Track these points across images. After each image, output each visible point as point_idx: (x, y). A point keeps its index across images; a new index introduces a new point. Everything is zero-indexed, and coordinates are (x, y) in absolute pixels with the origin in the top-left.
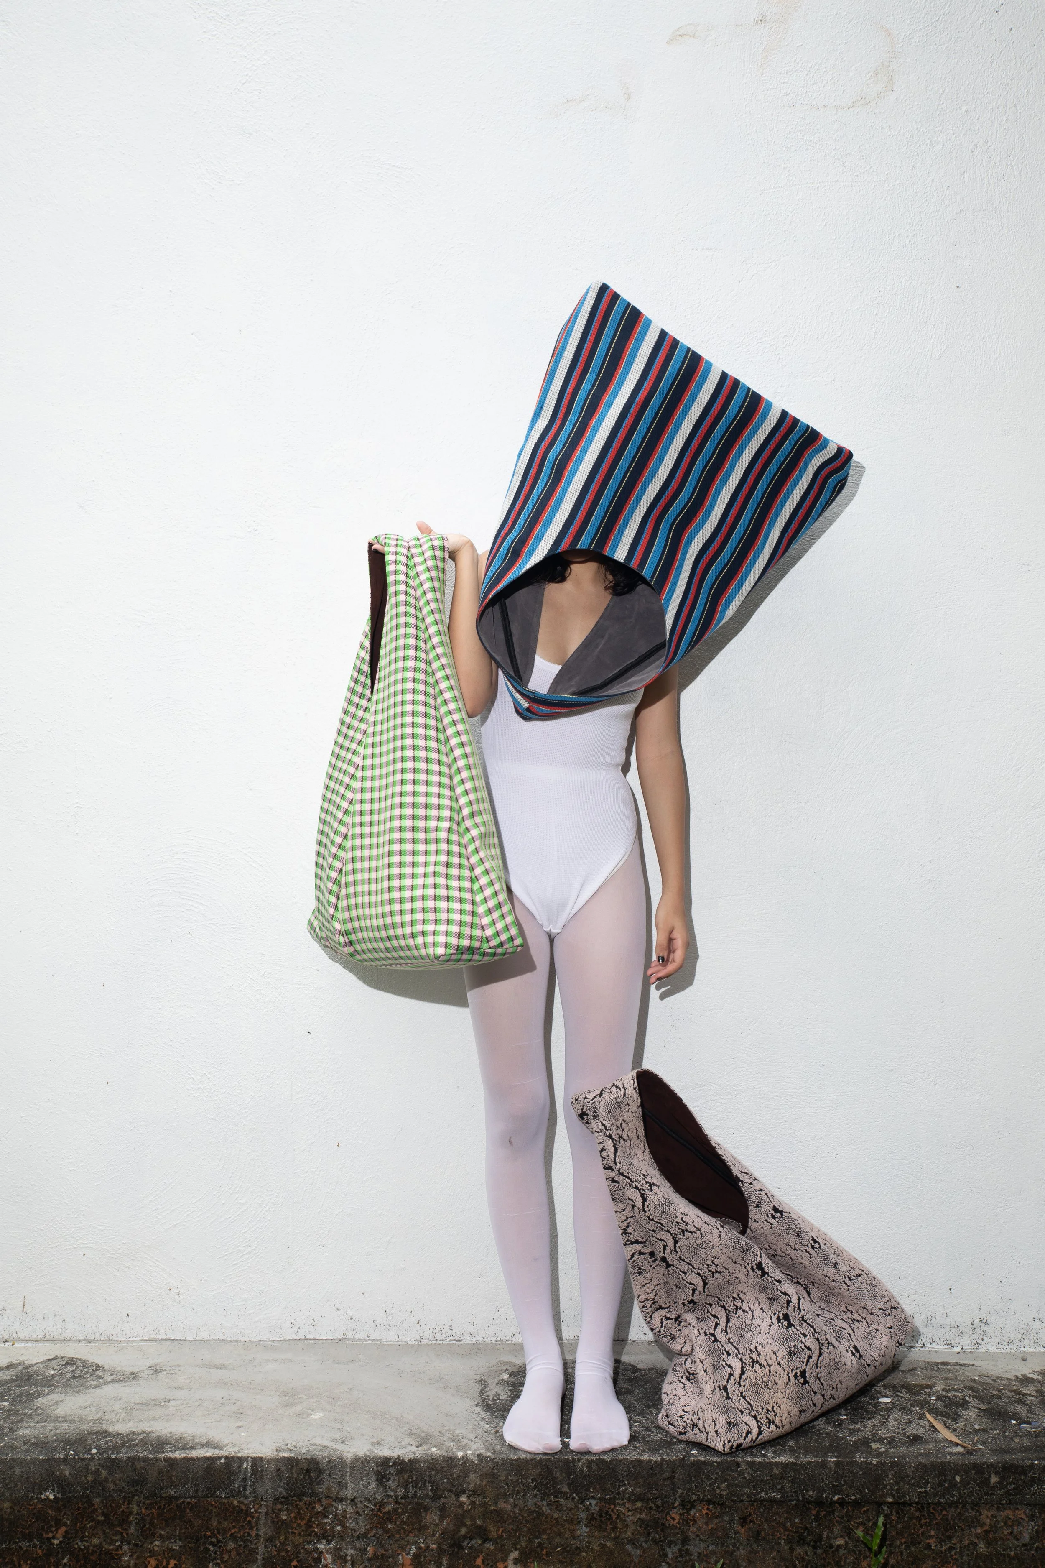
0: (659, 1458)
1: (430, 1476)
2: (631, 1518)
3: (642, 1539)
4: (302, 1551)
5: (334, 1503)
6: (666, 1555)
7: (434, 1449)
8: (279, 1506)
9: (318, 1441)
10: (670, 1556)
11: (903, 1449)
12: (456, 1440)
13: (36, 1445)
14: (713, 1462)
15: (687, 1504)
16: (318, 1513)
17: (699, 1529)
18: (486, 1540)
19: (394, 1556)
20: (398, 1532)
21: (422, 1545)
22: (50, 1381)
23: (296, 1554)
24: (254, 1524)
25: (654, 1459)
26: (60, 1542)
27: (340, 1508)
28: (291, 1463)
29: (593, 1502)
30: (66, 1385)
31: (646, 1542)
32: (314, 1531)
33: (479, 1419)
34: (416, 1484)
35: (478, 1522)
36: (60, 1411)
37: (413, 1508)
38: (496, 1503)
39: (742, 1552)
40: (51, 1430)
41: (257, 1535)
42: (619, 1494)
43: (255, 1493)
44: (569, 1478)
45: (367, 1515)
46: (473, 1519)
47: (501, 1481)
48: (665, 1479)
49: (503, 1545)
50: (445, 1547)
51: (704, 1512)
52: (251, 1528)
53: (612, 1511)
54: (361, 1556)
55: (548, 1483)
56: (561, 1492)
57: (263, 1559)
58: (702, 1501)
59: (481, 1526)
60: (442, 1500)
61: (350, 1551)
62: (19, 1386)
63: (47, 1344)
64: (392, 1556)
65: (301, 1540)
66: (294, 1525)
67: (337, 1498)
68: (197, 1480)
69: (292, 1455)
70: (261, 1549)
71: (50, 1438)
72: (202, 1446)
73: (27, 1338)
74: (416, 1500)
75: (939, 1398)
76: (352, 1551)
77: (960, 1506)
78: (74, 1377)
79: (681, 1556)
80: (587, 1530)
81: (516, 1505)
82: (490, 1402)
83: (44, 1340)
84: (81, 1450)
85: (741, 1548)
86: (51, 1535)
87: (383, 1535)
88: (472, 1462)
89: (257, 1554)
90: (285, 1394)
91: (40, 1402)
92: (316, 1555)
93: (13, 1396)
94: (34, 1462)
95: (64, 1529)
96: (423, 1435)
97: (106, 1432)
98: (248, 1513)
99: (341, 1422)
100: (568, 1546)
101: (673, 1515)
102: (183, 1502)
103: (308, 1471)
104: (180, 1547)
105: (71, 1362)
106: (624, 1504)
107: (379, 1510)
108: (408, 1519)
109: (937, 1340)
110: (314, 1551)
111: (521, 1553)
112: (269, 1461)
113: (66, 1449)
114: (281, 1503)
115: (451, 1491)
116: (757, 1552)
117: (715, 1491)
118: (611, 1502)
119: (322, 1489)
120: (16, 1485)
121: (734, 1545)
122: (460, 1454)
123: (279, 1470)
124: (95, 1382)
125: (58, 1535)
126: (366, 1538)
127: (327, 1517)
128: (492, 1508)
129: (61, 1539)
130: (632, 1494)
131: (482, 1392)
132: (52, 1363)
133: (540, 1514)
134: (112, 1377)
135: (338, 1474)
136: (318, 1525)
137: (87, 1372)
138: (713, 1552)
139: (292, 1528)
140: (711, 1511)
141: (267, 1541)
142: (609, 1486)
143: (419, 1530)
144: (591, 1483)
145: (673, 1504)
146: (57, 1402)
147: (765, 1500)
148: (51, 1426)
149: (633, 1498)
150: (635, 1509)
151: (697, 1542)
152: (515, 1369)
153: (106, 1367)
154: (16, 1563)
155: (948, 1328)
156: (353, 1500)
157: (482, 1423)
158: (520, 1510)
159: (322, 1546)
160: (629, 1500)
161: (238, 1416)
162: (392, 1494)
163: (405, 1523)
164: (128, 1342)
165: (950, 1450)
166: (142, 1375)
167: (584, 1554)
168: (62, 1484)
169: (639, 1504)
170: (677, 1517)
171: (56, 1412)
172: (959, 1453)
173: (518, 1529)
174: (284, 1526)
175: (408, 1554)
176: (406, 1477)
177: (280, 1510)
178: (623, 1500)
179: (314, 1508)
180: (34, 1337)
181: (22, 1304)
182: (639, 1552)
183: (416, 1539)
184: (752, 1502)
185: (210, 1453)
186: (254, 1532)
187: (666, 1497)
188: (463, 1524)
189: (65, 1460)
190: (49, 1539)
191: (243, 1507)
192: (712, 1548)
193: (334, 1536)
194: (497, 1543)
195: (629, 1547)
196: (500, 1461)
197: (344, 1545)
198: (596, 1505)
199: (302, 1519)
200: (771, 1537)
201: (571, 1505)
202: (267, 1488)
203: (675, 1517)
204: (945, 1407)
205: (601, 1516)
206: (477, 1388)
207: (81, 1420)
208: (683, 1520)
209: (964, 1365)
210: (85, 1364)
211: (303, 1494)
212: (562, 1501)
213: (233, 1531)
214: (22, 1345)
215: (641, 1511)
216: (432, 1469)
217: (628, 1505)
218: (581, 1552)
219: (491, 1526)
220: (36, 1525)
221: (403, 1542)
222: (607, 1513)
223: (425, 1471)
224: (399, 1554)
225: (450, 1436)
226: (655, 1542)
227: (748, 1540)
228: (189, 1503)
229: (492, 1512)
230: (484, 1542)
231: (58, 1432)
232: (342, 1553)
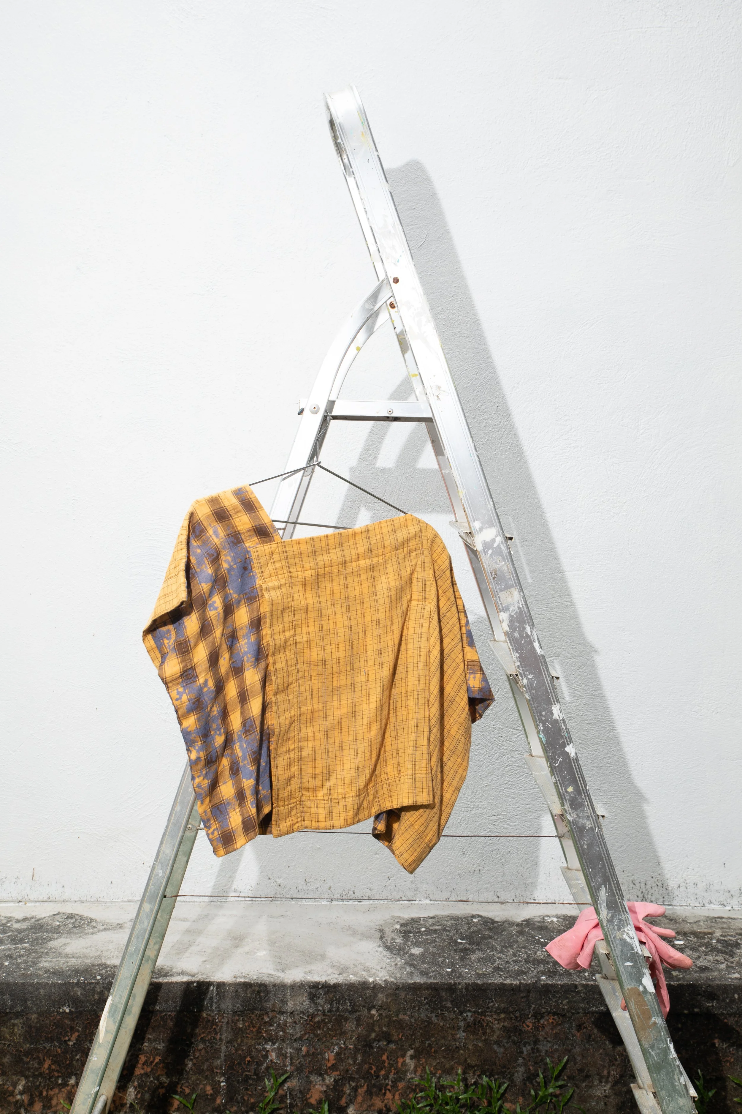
0: (518, 982)
1: (349, 996)
2: (496, 1026)
3: (505, 1041)
4: (254, 1050)
5: (277, 1015)
6: (522, 1052)
7: (351, 976)
8: (237, 1018)
9: (264, 971)
10: (525, 1053)
11: (696, 975)
12: (367, 970)
13: (54, 973)
14: (558, 985)
15: (538, 1015)
16: (265, 1022)
17: (547, 1033)
18: (389, 1042)
19: (322, 1053)
20: (325, 1036)
21: (343, 1046)
22: (57, 929)
23: (249, 1053)
24: (218, 1031)
25: (515, 983)
26: (74, 1044)
27: (282, 1019)
28: (247, 986)
29: (469, 1014)
30: (70, 932)
31: (507, 1043)
32: (263, 1036)
33: (381, 956)
34: (338, 1001)
35: (384, 1029)
36: (68, 950)
37: (336, 1019)
38: (397, 1015)
39: (578, 1050)
40: (64, 963)
41: (221, 1039)
42: (488, 1008)
43: (219, 1008)
44: (452, 997)
45: (302, 1024)
46: (380, 1027)
47: (401, 999)
48: (522, 997)
49: (403, 1046)
50: (360, 1047)
51: (551, 1021)
52: (216, 1034)
53: (483, 1020)
54: (298, 1054)
55: (436, 1001)
56: (446, 1007)
57: (225, 1056)
58: (549, 1013)
59: (386, 1032)
60: (358, 1013)
61: (289, 1050)
62: (35, 933)
63: (51, 904)
64: (321, 1054)
65: (253, 1042)
66: (248, 1031)
67: (280, 1011)
68: (176, 999)
69: (247, 980)
70: (223, 1048)
71: (64, 968)
72: (179, 974)
73: (36, 900)
74: (338, 1013)
75: (718, 941)
76: (291, 1050)
77: (737, 1016)
78: (75, 927)
79: (533, 1053)
80: (464, 1034)
81: (412, 1017)
82: (389, 944)
83: (49, 900)
84: (88, 977)
85: (577, 1047)
86: (67, 1038)
87: (313, 1038)
88: (380, 985)
89: (221, 1052)
90: (235, 938)
91: (52, 944)
92: (264, 1053)
93: (31, 940)
94: (54, 985)
95: (77, 1034)
96: (342, 967)
97: (105, 964)
98: (213, 1023)
99: (280, 958)
100: (450, 1046)
101: (528, 1023)
102: (166, 1015)
103: (259, 992)
104: (163, 1047)
105: (70, 916)
106: (492, 1016)
107: (311, 1020)
108: (332, 1027)
109: (714, 901)
110: (263, 1050)
111: (415, 1051)
112: (230, 985)
113: (77, 976)
114: (238, 1015)
115: (364, 1006)
116: (589, 1050)
117: (559, 1006)
118: (483, 1014)
119: (269, 1005)
120: (41, 1002)
121: (572, 1045)
122: (371, 980)
123: (237, 991)
124: (91, 930)
125: (72, 1039)
126: (302, 1041)
127: (272, 1025)
128: (395, 1018)
129: (75, 1042)
130: (498, 1008)
131: (381, 938)
132: (57, 917)
133: (430, 1023)
134: (103, 927)
135: (281, 995)
136: (266, 1031)
137: (84, 923)
138: (557, 1050)
139: (247, 1033)
140: (555, 1020)
141: (228, 1042)
142: (481, 1002)
143: (341, 1035)
144: (468, 1000)
145: (528, 1015)
146: (65, 944)
147: (596, 1012)
148: (63, 960)
149: (498, 1011)
150: (499, 1020)
151: (545, 1043)
152: (404, 922)
153: (98, 920)
154: (42, 1059)
155: (722, 892)
156: (292, 1013)
157: (385, 959)
158: (415, 1020)
159: (268, 1047)
160: (495, 1012)
161: (203, 953)
162: (321, 1008)
163: (330, 1030)
164: (112, 902)
165: (730, 976)
166: (125, 925)
167: (462, 1052)
168: (75, 1001)
169: (503, 1016)
170: (531, 1025)
171: (65, 951)
172: (736, 978)
173: (414, 1034)
174: (240, 1032)
175: (332, 1052)
176: (331, 996)
177: (238, 1020)
178: (491, 1012)
179: (263, 1019)
180: (41, 899)
181: (31, 874)
182: (502, 1050)
183: (338, 1041)
184: (585, 1014)
185: (185, 979)
186: (218, 1036)
187: (523, 1010)
188: (373, 1030)
189: (78, 984)
190: (65, 1041)
191: (210, 1018)
192: (555, 1047)
193: (277, 1039)
194: (398, 1044)
195: (495, 1047)
196: (401, 985)
197: (285, 1045)
198: (471, 1016)
199: (254, 1027)
200: (599, 1039)
201: (453, 1016)
202: (228, 1005)
203: (529, 1024)
204: (723, 947)
205: (475, 1024)
206: (378, 935)
207: (85, 956)
208: (535, 1027)
209: (734, 919)
210: (82, 918)
211: (255, 1009)
212: (446, 1013)
213: (202, 1036)
214: (32, 904)
215: (504, 1020)
216: (350, 990)
217: (495, 1016)
218: (459, 1050)
219: (393, 1032)
220: (56, 1031)
221: (328, 1044)
222: (479, 1022)
223: (346, 992)
224: (325, 1052)
225: (362, 967)
226: (514, 1042)
227: (582, 1041)
228: (170, 1015)
229: (394, 1022)
230: (388, 1044)
231: (69, 964)
232: (283, 1052)
